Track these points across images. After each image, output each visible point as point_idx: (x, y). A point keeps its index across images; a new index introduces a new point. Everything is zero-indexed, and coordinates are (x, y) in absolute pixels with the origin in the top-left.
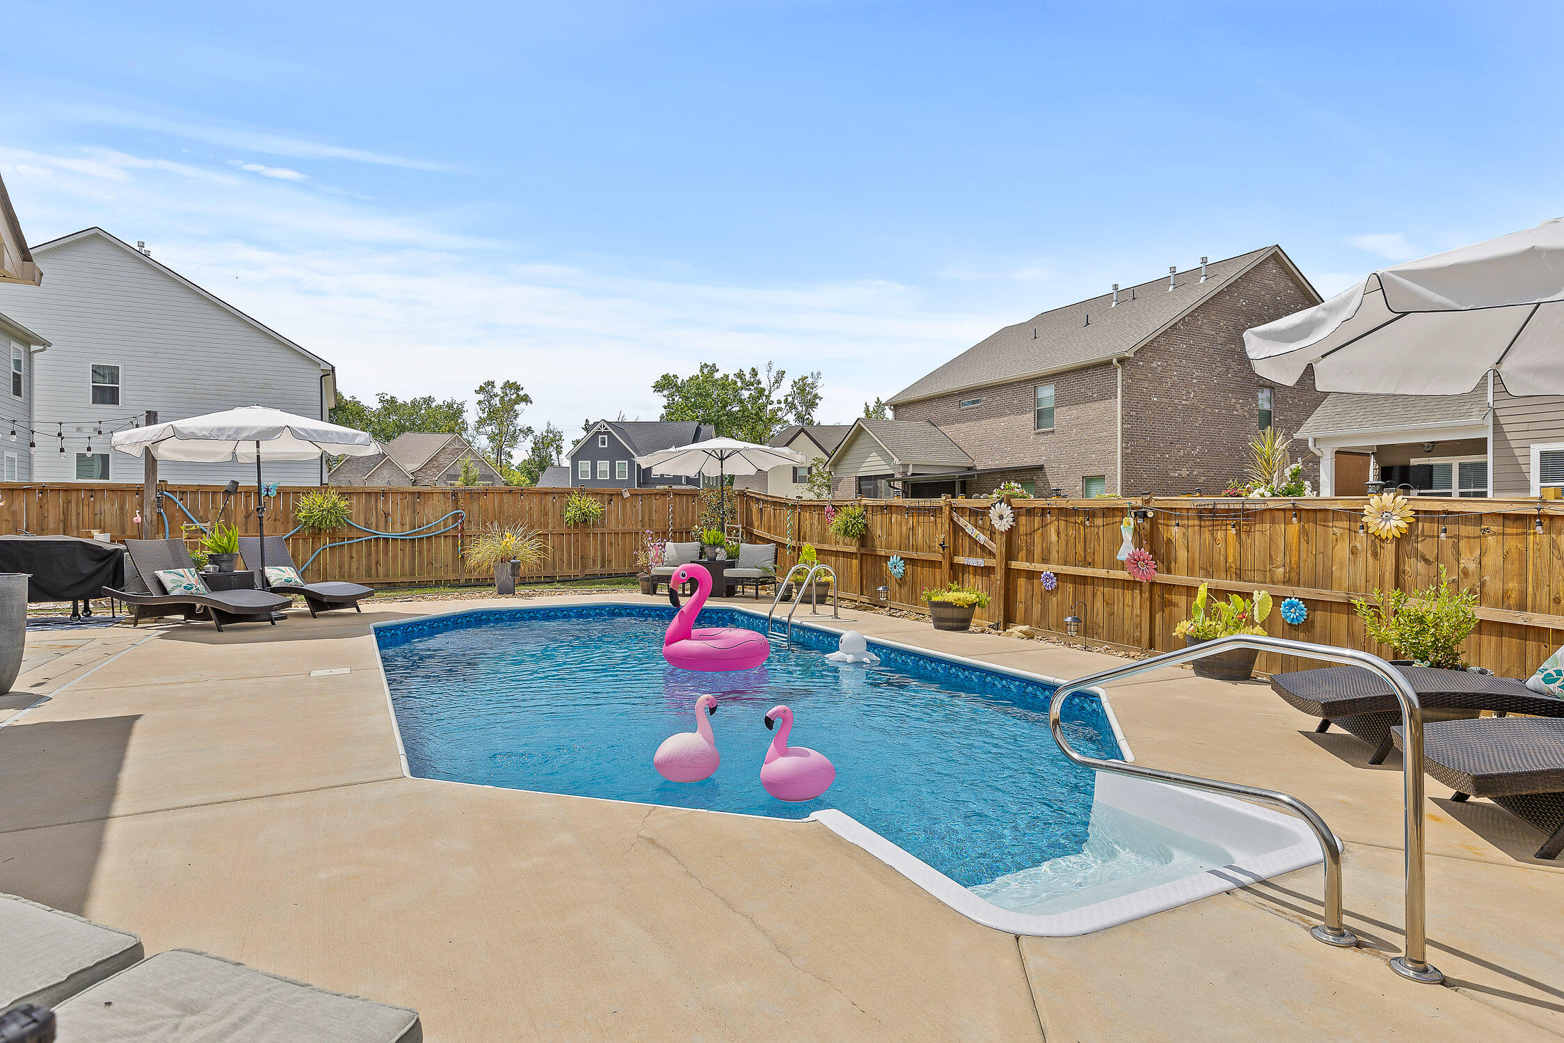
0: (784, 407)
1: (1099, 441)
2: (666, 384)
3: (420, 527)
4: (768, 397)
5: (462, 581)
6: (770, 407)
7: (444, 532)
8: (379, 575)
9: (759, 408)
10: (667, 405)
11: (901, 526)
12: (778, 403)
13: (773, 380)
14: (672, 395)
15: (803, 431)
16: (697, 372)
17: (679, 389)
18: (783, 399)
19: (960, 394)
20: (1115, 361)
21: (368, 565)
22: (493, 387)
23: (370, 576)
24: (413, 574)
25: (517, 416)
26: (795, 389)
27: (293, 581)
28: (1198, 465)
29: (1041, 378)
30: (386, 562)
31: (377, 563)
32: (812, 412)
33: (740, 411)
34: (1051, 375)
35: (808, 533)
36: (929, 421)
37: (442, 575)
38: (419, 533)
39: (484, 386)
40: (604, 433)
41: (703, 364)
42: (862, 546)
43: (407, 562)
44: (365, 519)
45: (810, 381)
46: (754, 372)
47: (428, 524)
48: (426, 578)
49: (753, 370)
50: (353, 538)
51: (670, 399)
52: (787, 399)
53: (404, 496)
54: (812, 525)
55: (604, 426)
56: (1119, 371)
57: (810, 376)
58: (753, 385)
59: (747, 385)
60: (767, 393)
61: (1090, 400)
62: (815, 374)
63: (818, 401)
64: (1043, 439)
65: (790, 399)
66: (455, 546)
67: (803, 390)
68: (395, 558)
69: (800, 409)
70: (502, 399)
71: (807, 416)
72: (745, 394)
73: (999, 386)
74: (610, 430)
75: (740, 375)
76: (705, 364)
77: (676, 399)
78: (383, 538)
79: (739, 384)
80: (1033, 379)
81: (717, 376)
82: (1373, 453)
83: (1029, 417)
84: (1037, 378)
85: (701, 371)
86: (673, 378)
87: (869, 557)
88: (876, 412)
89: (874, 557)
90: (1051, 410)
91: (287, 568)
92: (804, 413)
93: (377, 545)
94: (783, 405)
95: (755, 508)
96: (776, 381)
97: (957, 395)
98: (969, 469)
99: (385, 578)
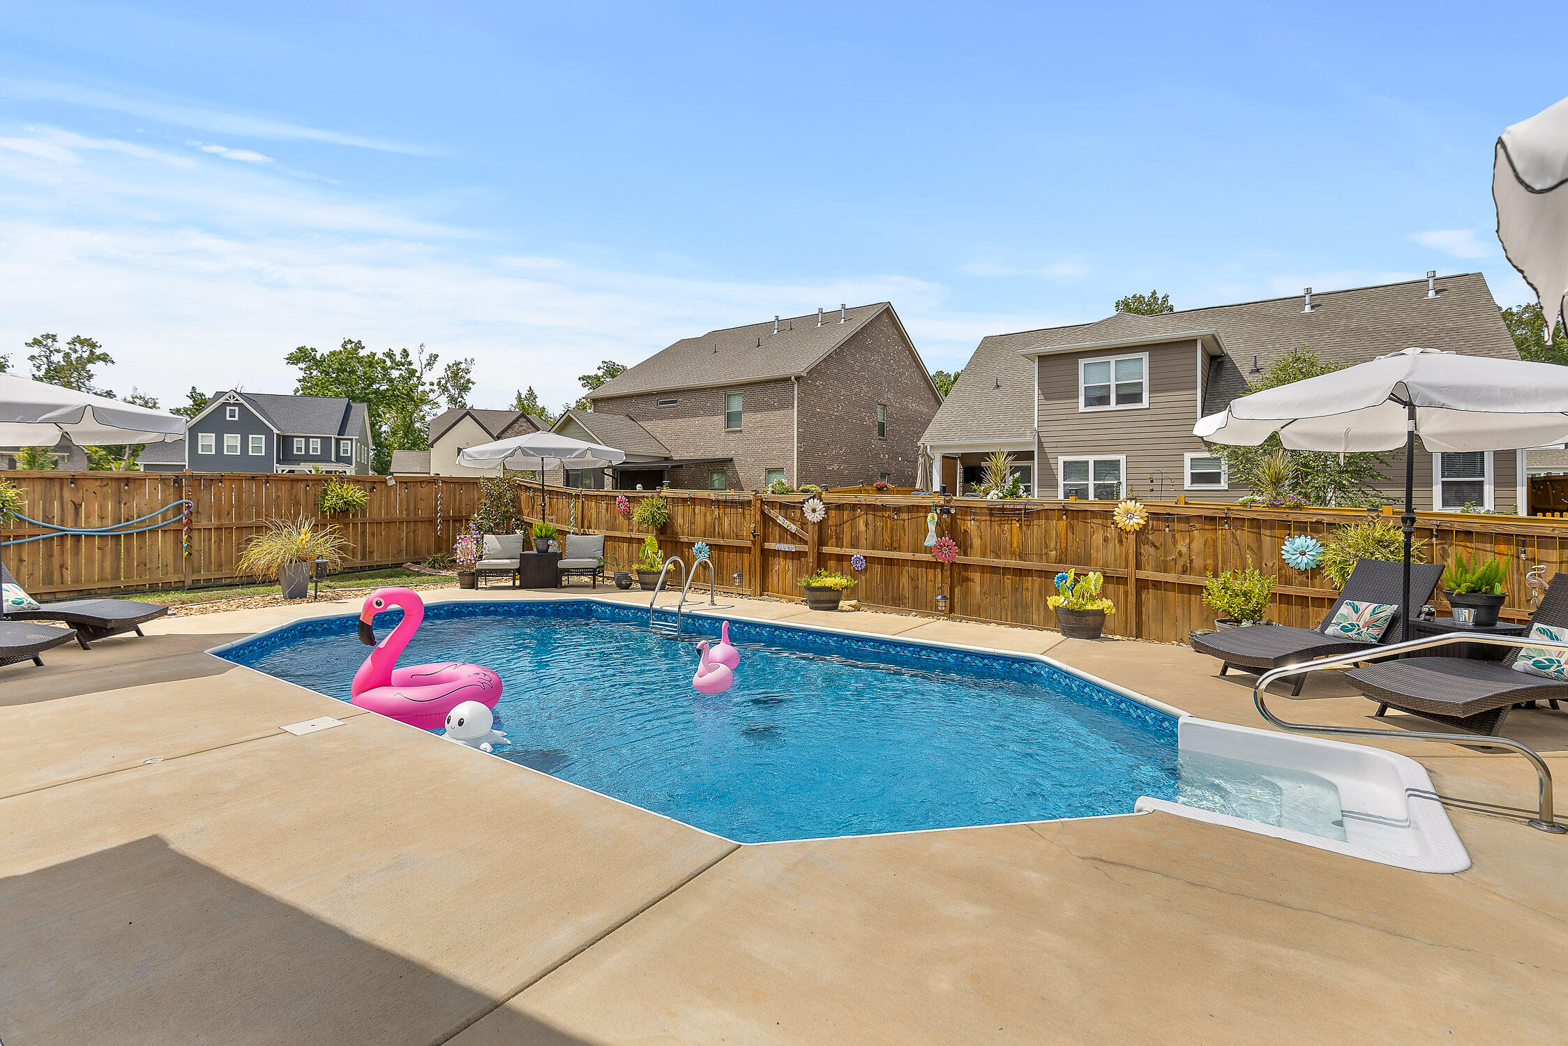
0: (436, 389)
1: (779, 440)
2: (301, 356)
3: (127, 520)
4: (419, 378)
5: (188, 582)
6: (421, 388)
7: (161, 527)
8: (65, 579)
9: (411, 389)
10: (301, 378)
11: (705, 516)
12: (430, 385)
13: (425, 362)
14: (309, 368)
15: (468, 414)
16: (339, 348)
17: (318, 363)
18: (436, 382)
19: (657, 394)
20: (793, 378)
21: (48, 569)
22: (54, 340)
23: (51, 583)
24: (116, 577)
25: (90, 377)
26: (448, 372)
27: (25, 602)
28: (844, 462)
29: (731, 386)
30: (76, 565)
31: (62, 566)
32: (464, 395)
33: (388, 389)
34: (739, 385)
35: (594, 521)
36: (627, 415)
37: (159, 577)
38: (127, 527)
39: (41, 339)
40: (234, 405)
41: (346, 340)
42: (661, 534)
43: (108, 564)
44: (44, 511)
45: (463, 366)
46: (405, 353)
47: (139, 517)
48: (135, 581)
49: (405, 351)
50: (24, 537)
51: (308, 372)
52: (440, 381)
53: (105, 483)
54: (598, 513)
55: (234, 397)
56: (796, 386)
57: (463, 361)
58: (403, 365)
59: (397, 365)
60: (418, 374)
61: (772, 408)
62: (469, 360)
63: (470, 385)
64: (731, 437)
65: (443, 382)
66: (178, 542)
67: (455, 375)
68: (90, 560)
69: (453, 391)
70: (67, 356)
71: (460, 399)
72: (395, 374)
73: (695, 390)
74: (242, 401)
75: (390, 355)
76: (350, 340)
77: (315, 373)
78: (71, 535)
79: (389, 363)
80: (723, 387)
81: (362, 353)
82: (959, 457)
83: (720, 420)
84: (727, 386)
85: (344, 346)
86: (310, 351)
87: (669, 544)
88: (528, 400)
89: (674, 544)
90: (739, 414)
91: (9, 585)
92: (456, 396)
93: (62, 545)
94: (435, 387)
95: (524, 496)
96: (429, 364)
97: (655, 394)
98: (666, 459)
99: (74, 585)
